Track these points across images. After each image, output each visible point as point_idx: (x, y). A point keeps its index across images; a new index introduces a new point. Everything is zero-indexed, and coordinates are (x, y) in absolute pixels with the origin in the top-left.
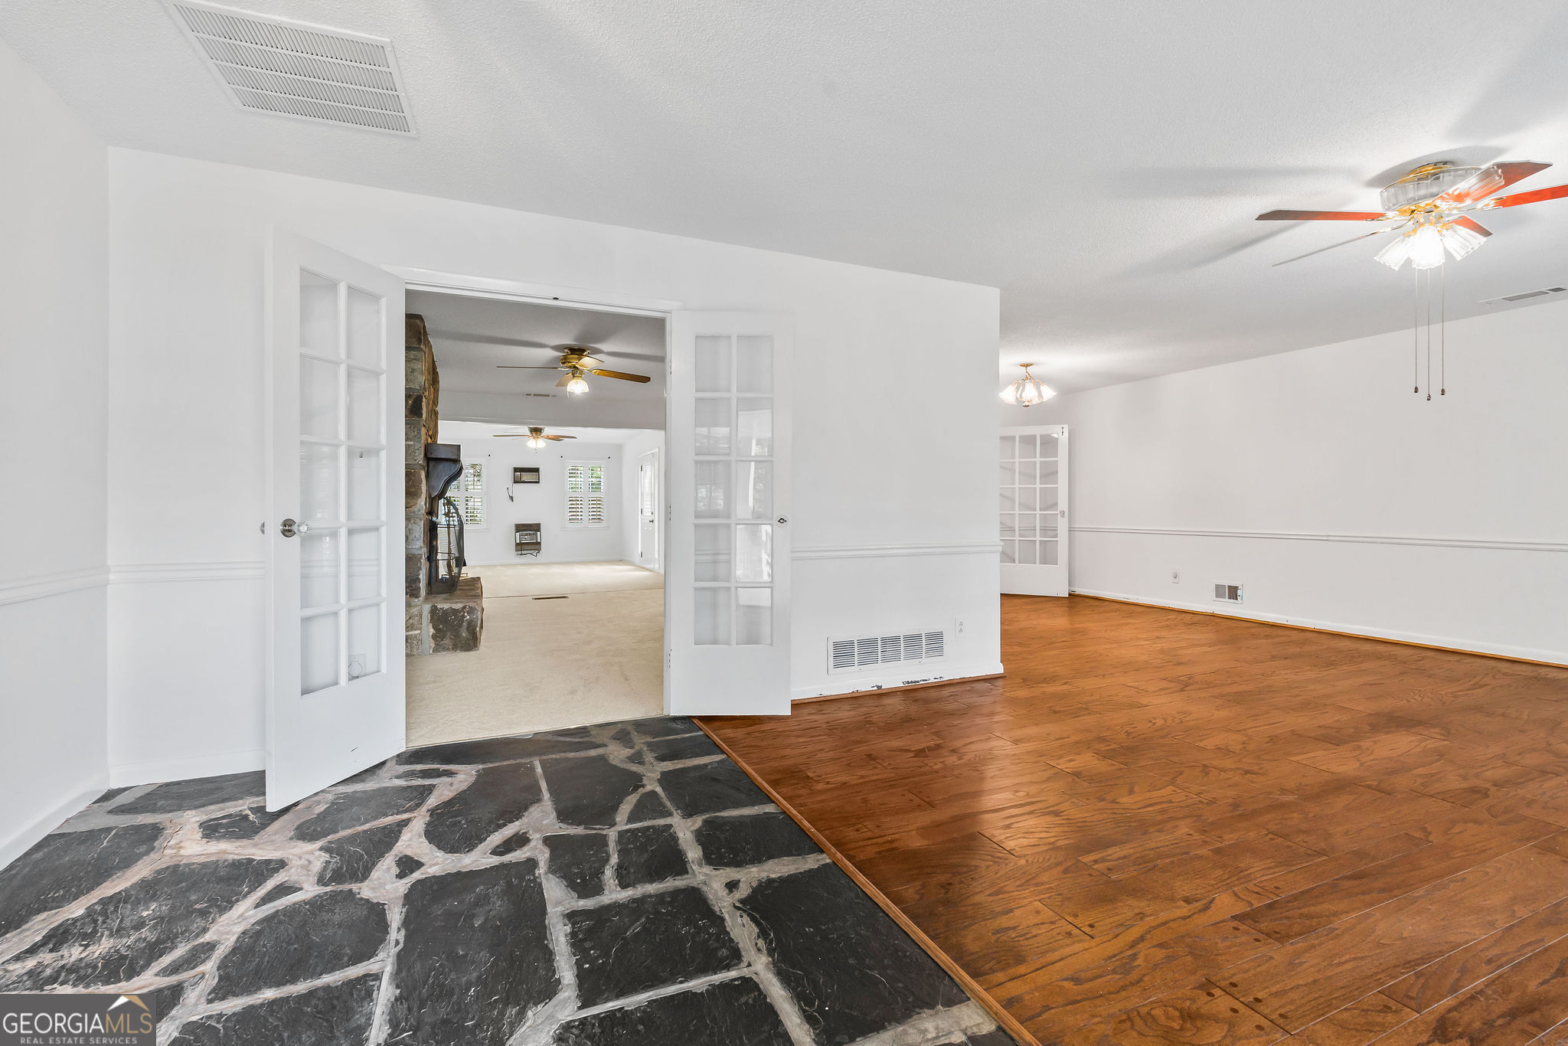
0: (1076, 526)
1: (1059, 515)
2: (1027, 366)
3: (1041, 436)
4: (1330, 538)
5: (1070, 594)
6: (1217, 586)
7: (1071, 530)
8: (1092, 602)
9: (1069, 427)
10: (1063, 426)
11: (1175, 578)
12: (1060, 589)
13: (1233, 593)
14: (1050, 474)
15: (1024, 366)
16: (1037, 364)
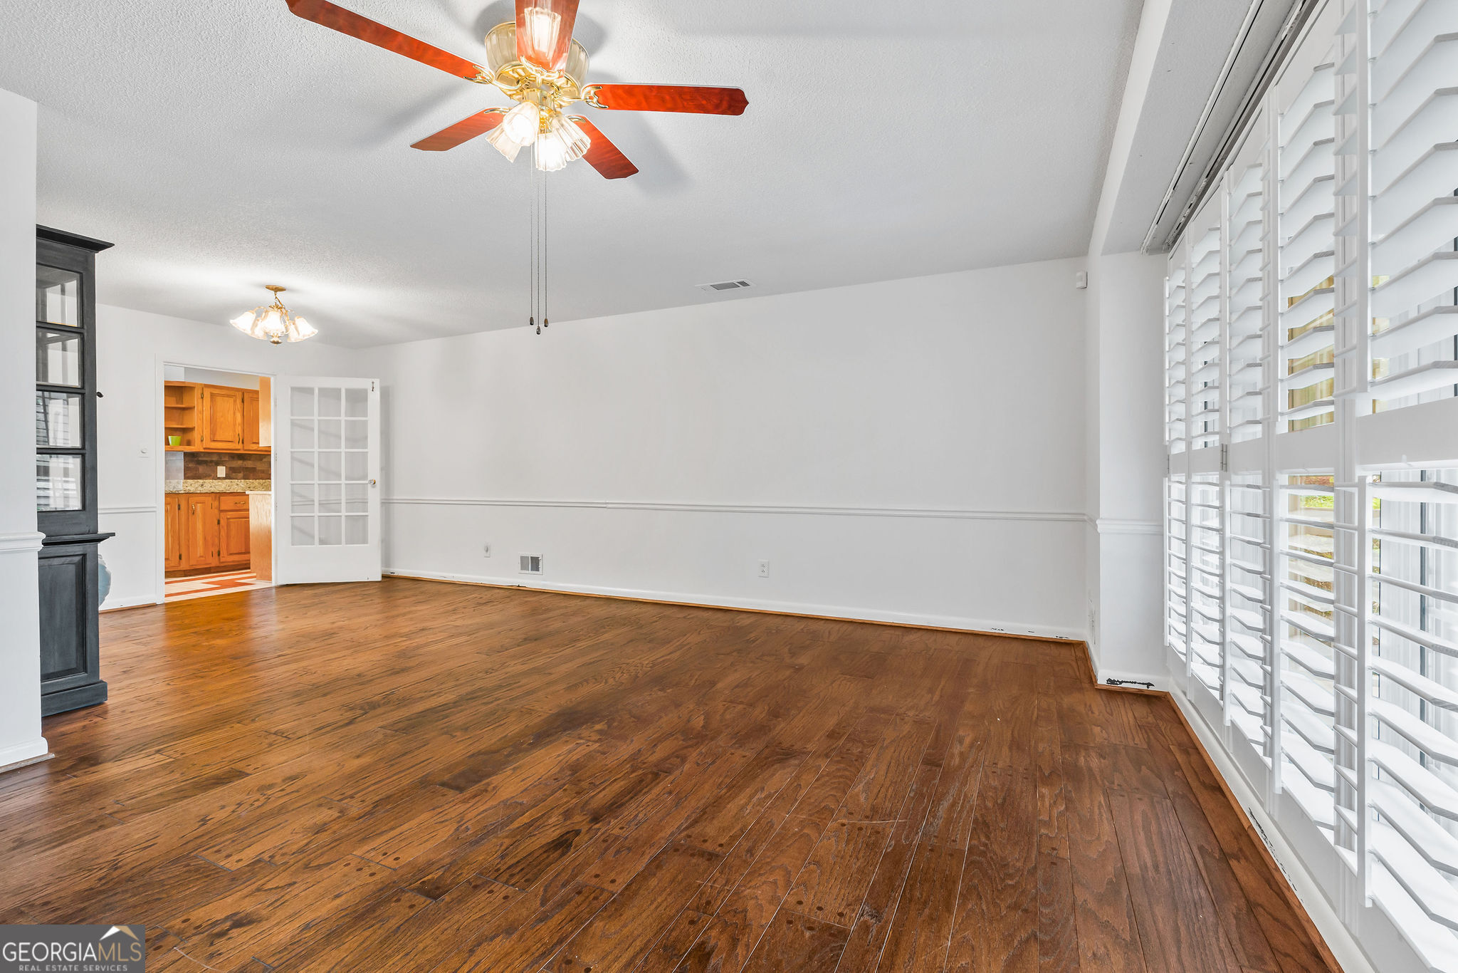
0: (395, 497)
1: (369, 485)
2: (277, 289)
3: (347, 390)
4: (609, 506)
5: (384, 577)
6: (522, 558)
7: (387, 504)
8: (410, 584)
9: (380, 382)
10: (373, 380)
11: (487, 551)
12: (374, 574)
13: (535, 563)
14: (357, 437)
15: (272, 289)
16: (292, 290)
